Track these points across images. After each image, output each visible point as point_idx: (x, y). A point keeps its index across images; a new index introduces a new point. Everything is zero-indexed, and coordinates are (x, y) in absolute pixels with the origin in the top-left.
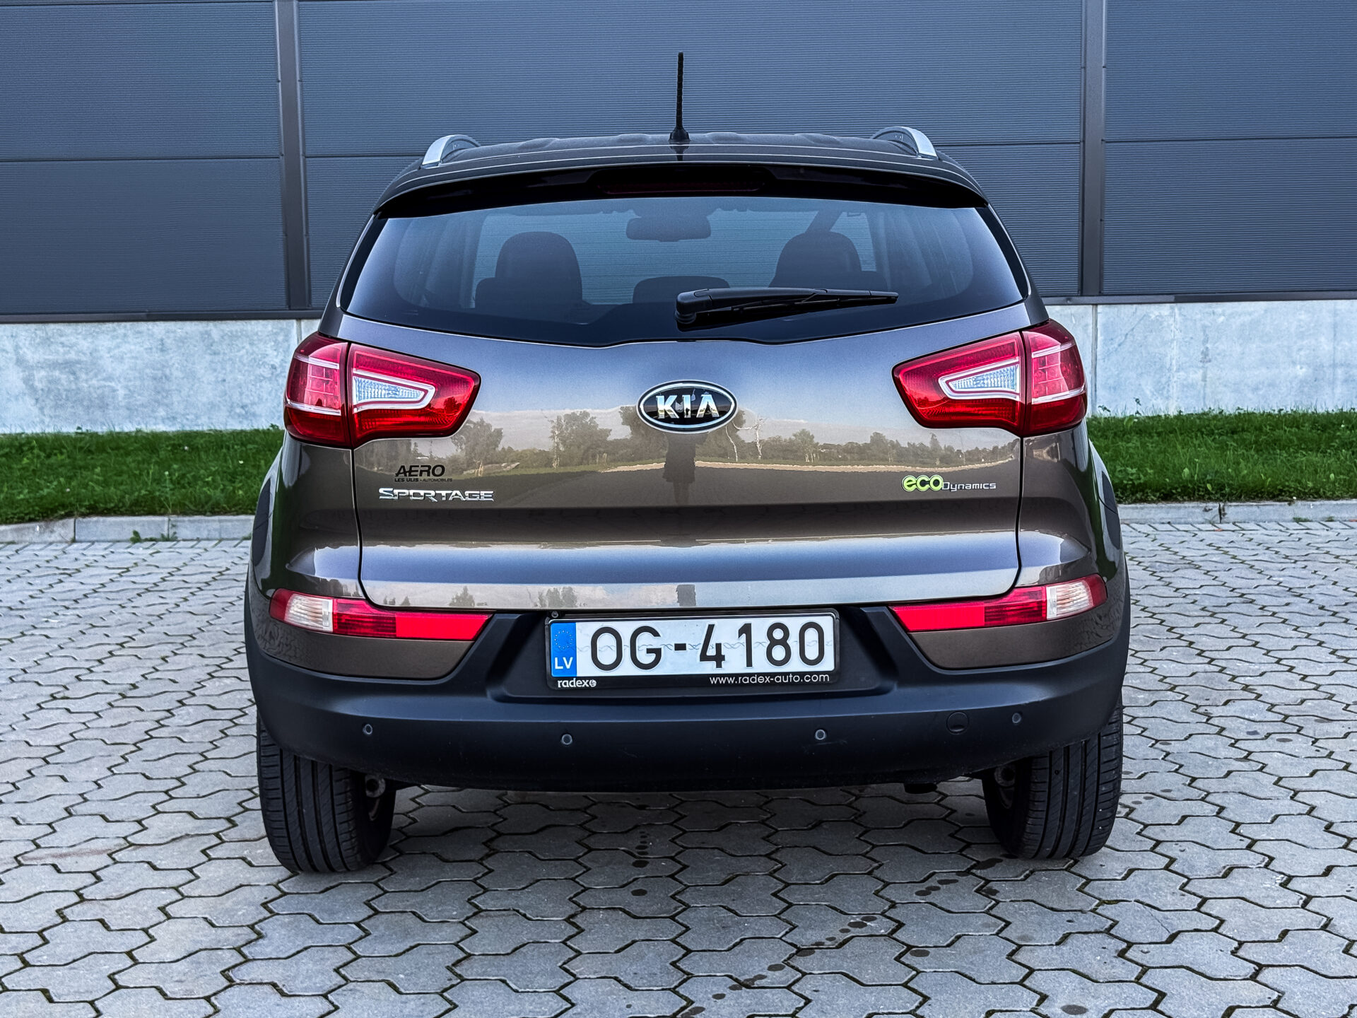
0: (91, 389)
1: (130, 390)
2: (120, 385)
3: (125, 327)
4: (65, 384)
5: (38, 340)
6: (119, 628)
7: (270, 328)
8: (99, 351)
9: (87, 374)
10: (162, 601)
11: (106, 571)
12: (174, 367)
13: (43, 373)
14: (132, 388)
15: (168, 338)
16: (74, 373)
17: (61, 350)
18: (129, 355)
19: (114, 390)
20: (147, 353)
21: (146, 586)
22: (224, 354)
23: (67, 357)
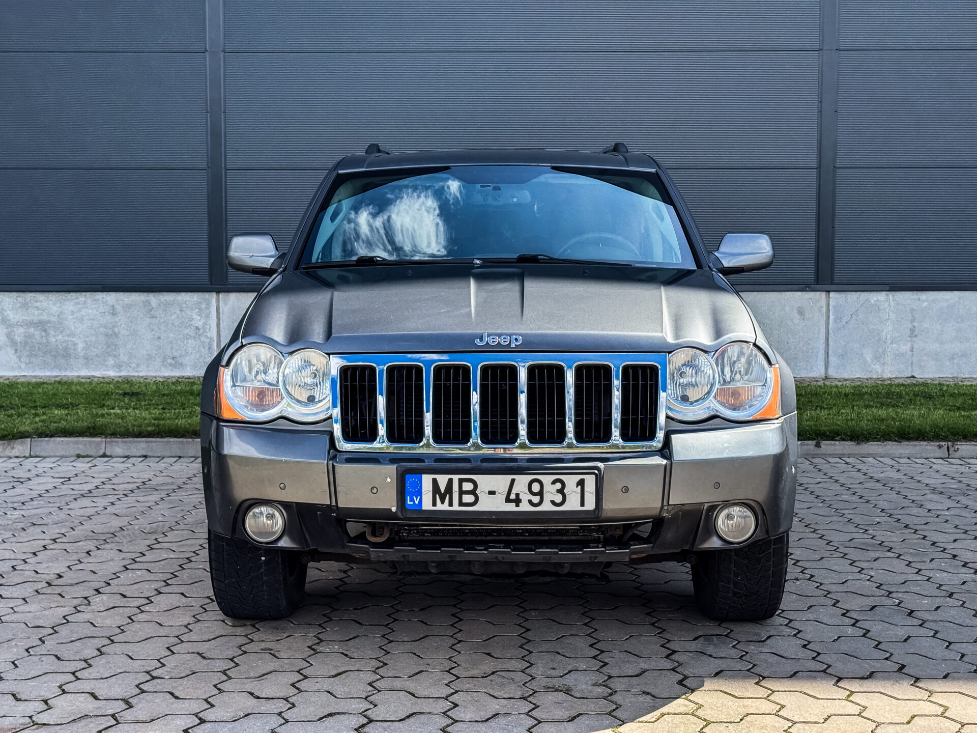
0: (58, 343)
1: (87, 344)
2: (80, 340)
3: (86, 296)
4: (38, 339)
5: (19, 305)
6: (55, 526)
7: (196, 299)
8: (64, 314)
9: (55, 331)
10: (94, 505)
11: (51, 480)
12: (122, 327)
13: (21, 330)
14: (88, 343)
15: (118, 304)
16: (45, 331)
17: (36, 312)
18: (87, 317)
19: (75, 344)
20: (101, 316)
21: (82, 492)
22: (161, 318)
23: (40, 318)
